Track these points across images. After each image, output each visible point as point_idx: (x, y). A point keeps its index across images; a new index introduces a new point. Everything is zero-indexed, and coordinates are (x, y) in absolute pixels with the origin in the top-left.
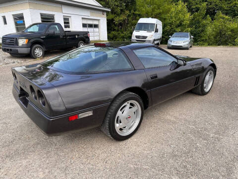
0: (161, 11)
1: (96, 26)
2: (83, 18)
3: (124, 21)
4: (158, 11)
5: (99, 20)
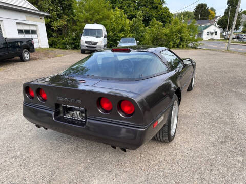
0: (101, 17)
1: (34, 32)
2: (17, 23)
3: (64, 26)
4: (98, 17)
5: (36, 25)
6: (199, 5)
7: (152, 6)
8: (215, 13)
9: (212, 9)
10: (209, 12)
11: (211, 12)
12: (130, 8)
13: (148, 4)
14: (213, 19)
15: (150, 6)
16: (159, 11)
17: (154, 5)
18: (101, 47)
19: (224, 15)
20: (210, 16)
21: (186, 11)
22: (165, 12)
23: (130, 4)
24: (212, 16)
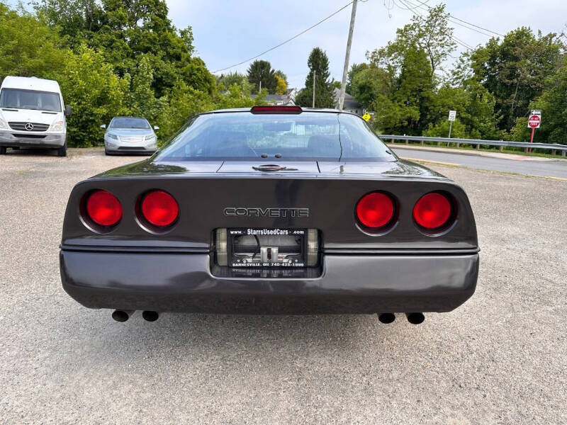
6: (256, 63)
7: (168, 53)
8: (287, 84)
9: (279, 73)
10: (277, 80)
11: (280, 79)
12: (114, 52)
13: (158, 47)
14: (285, 93)
15: (161, 53)
16: (184, 65)
17: (171, 51)
18: (57, 136)
19: (305, 87)
20: (278, 87)
21: (233, 73)
22: (198, 70)
23: (113, 41)
24: (282, 87)
